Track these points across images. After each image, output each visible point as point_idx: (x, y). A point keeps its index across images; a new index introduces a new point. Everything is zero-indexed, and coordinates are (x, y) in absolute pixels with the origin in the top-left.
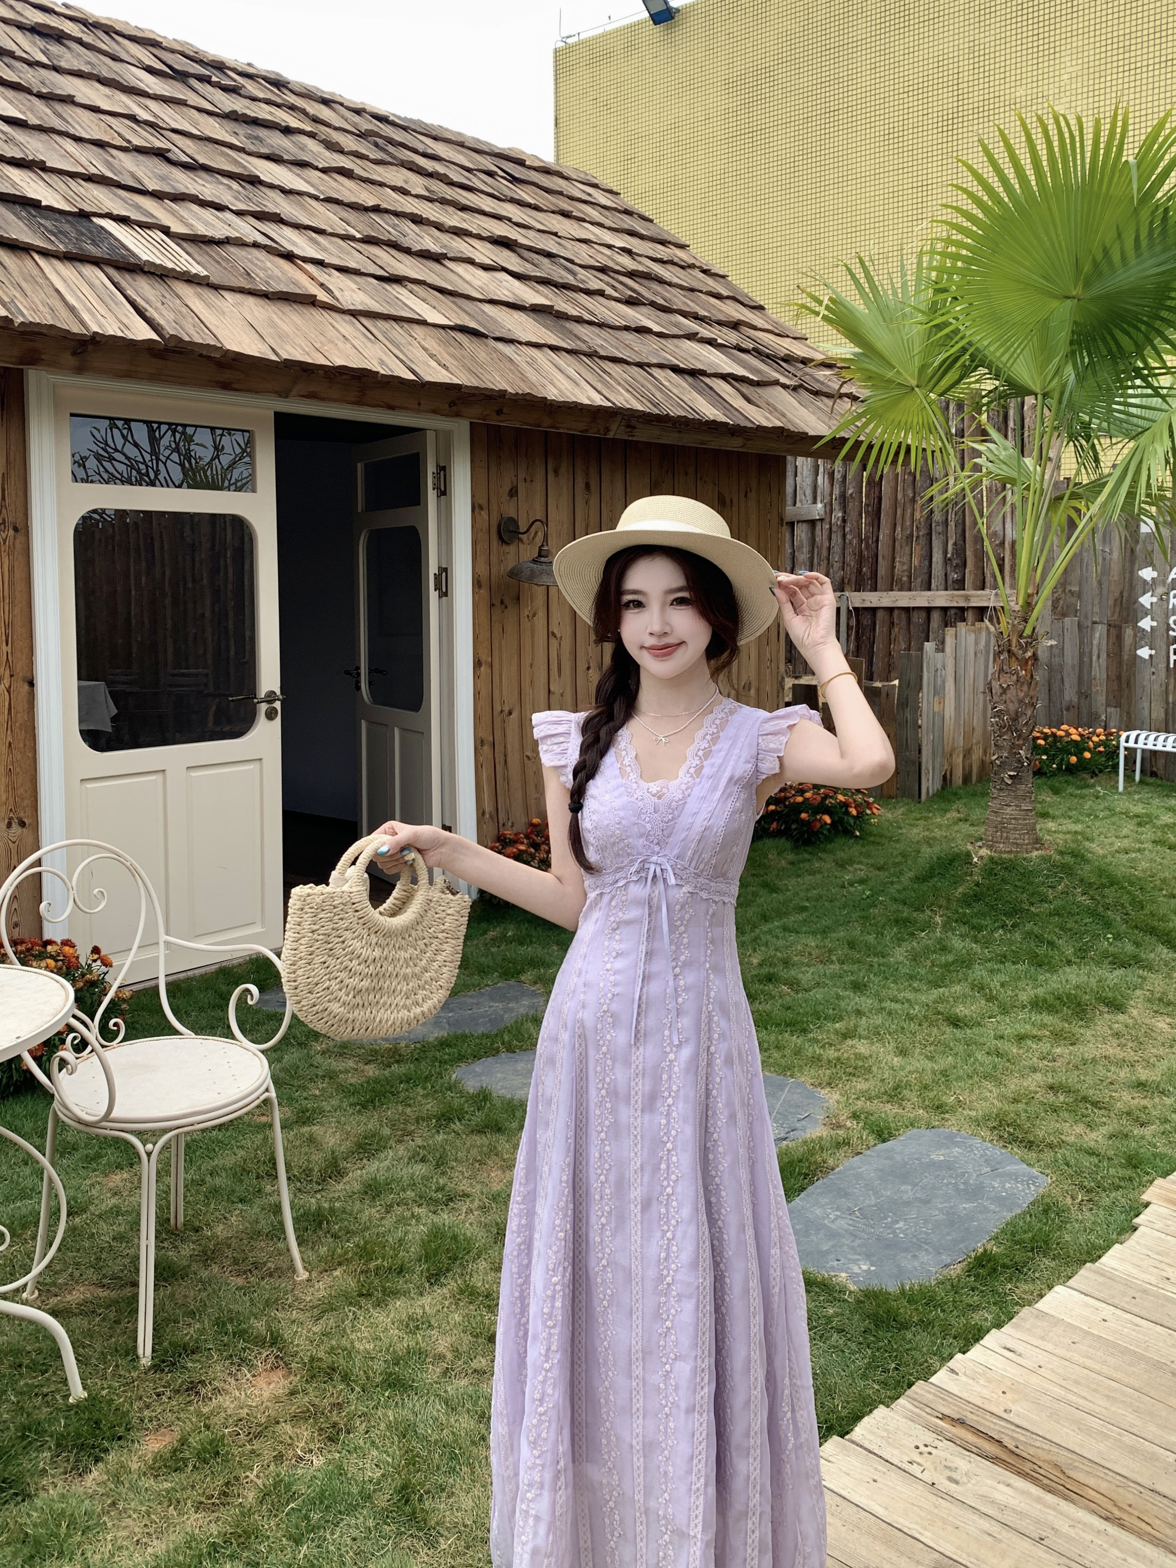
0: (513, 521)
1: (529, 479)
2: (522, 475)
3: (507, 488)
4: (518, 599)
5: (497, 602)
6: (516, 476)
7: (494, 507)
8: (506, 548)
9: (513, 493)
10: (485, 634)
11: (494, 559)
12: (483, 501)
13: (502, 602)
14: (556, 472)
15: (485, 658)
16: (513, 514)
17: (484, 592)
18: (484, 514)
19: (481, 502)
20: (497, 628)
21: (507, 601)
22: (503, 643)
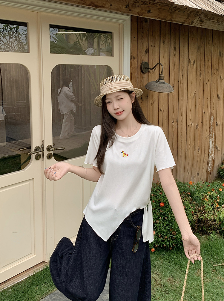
0: (147, 64)
1: (153, 46)
2: (151, 44)
3: (144, 49)
4: (148, 96)
6: (148, 44)
7: (139, 58)
8: (144, 75)
9: (147, 51)
11: (139, 80)
12: (135, 56)
13: (141, 98)
14: (164, 42)
16: (146, 61)
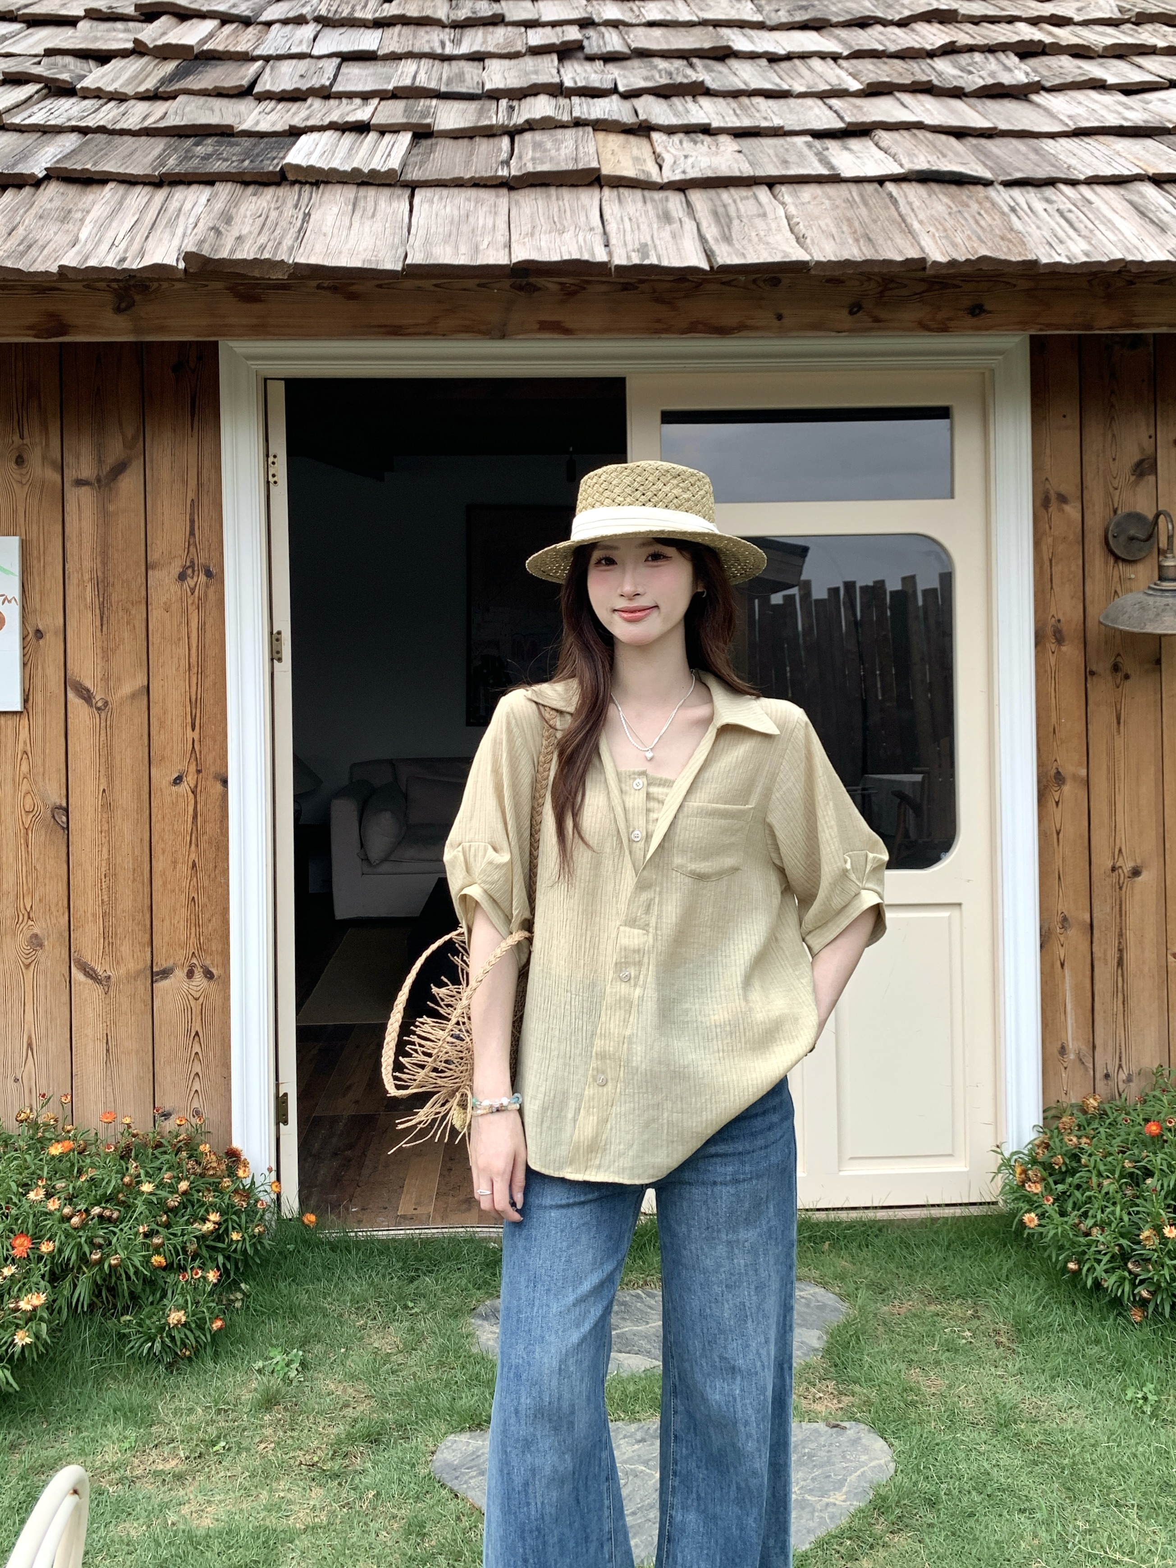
0: (1145, 521)
2: (1167, 433)
3: (1128, 461)
4: (1158, 662)
5: (1102, 666)
6: (1153, 437)
7: (1097, 498)
8: (1129, 571)
9: (1145, 468)
10: (1071, 725)
11: (1096, 588)
13: (1116, 668)
15: (1072, 766)
16: (1143, 508)
17: (1071, 651)
18: (1072, 511)
19: (1064, 489)
20: (1102, 717)
21: (1128, 665)
22: (1119, 742)
